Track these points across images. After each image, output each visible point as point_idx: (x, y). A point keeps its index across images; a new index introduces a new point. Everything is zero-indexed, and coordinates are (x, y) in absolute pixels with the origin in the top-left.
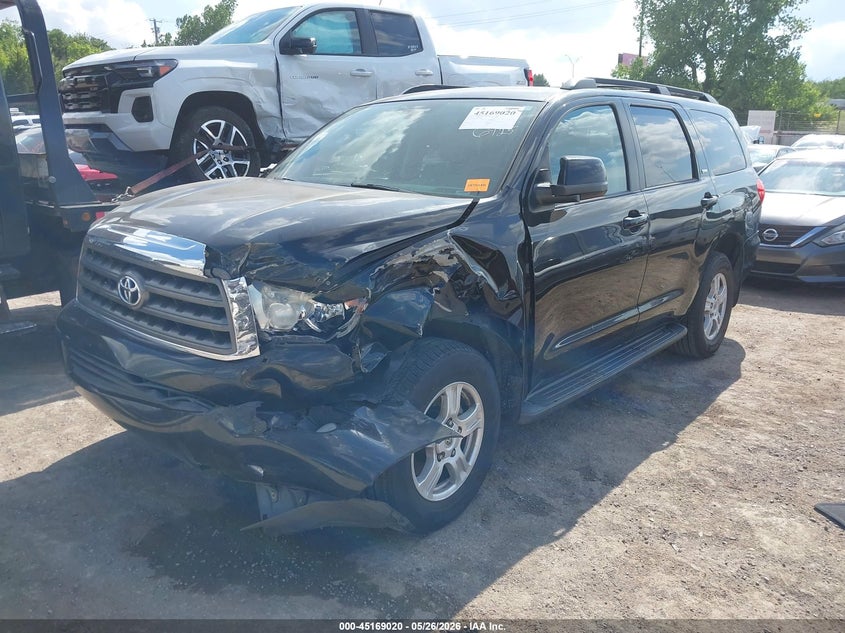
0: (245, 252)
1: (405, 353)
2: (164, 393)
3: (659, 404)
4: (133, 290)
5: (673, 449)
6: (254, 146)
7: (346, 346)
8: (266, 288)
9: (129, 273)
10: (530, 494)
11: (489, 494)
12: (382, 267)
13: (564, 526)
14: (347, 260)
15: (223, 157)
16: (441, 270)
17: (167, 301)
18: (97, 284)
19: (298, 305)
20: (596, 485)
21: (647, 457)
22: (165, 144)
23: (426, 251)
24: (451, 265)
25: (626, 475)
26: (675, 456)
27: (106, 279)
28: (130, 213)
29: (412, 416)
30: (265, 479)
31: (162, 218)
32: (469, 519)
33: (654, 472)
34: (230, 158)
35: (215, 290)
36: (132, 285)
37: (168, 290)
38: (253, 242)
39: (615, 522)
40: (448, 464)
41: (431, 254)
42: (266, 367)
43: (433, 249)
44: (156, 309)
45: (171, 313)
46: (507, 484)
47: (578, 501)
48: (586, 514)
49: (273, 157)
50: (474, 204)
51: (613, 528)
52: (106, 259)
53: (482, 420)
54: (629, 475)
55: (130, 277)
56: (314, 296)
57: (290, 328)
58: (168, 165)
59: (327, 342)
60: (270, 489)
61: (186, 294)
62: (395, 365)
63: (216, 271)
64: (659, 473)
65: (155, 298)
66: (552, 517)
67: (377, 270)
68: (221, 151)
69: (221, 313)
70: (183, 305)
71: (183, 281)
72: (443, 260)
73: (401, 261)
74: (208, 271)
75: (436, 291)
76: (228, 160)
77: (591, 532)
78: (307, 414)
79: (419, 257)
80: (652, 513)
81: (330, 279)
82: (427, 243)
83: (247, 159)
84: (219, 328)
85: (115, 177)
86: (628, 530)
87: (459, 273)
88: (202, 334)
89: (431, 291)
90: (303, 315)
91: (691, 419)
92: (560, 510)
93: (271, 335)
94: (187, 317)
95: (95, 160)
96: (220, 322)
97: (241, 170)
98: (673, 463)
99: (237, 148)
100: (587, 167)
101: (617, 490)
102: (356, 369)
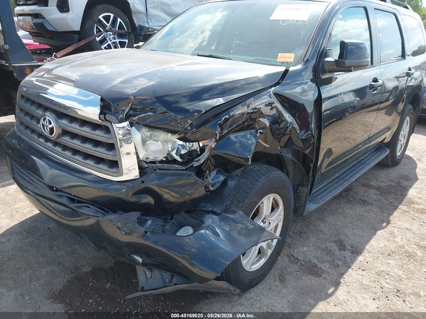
0: (129, 103)
1: (237, 175)
2: (72, 200)
3: (374, 196)
4: (50, 126)
5: (390, 228)
6: (130, 31)
7: (200, 172)
8: (144, 130)
9: (48, 114)
10: (307, 260)
11: (282, 260)
12: (227, 117)
13: (333, 285)
14: (204, 111)
15: (112, 37)
16: (264, 118)
17: (74, 136)
18: (27, 119)
19: (166, 142)
20: (347, 254)
21: (375, 234)
22: (77, 27)
23: (256, 104)
24: (271, 114)
25: (364, 246)
26: (392, 233)
27: (34, 117)
28: (52, 70)
29: (244, 222)
30: (144, 264)
31: (74, 75)
32: (271, 279)
33: (382, 245)
34: (116, 38)
35: (107, 130)
36: (50, 122)
37: (75, 127)
38: (135, 95)
39: (364, 282)
40: (261, 247)
41: (259, 107)
42: (143, 186)
43: (260, 103)
44: (66, 140)
45: (76, 144)
46: (292, 253)
47: (338, 266)
48: (345, 276)
49: (141, 38)
50: (286, 71)
51: (366, 288)
52: (33, 103)
53: (282, 217)
54: (367, 247)
55: (49, 116)
56: (178, 136)
57: (161, 158)
58: (79, 40)
59: (186, 170)
60: (146, 270)
61: (86, 131)
62: (231, 184)
63: (108, 117)
64: (385, 246)
65: (65, 133)
66: (324, 278)
67: (223, 119)
68: (111, 33)
69: (111, 147)
70: (85, 140)
71: (84, 122)
72: (267, 110)
73: (240, 112)
74: (102, 116)
75: (260, 132)
76: (115, 39)
77: (351, 290)
78: (171, 219)
79: (252, 109)
80: (387, 277)
81: (191, 125)
82: (257, 99)
83: (126, 38)
84: (110, 158)
85: (49, 47)
86: (374, 289)
87: (277, 120)
88: (99, 160)
89: (257, 132)
90: (170, 149)
91: (396, 208)
92: (328, 273)
93: (147, 163)
94: (88, 148)
95: (36, 36)
96: (111, 153)
97: (122, 45)
98: (392, 239)
99: (120, 31)
100: (353, 47)
101: (361, 258)
102: (206, 187)
